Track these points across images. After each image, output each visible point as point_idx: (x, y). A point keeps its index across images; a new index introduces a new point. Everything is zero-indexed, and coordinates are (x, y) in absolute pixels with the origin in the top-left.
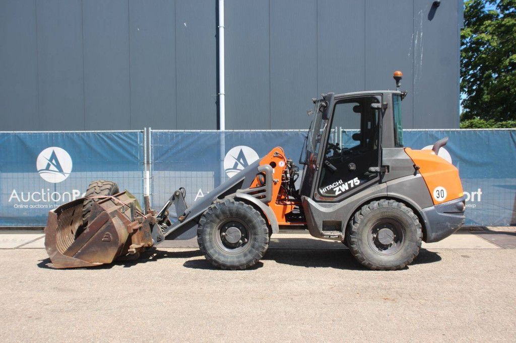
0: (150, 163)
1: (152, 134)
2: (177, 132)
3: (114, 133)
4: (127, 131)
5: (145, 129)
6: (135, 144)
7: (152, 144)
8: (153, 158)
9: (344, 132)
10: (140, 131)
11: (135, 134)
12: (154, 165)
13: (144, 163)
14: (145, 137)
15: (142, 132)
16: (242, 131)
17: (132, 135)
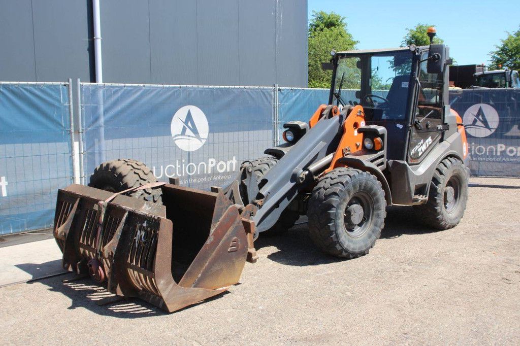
0: (81, 131)
1: (81, 89)
2: (116, 87)
3: (22, 86)
4: (43, 83)
5: (71, 80)
6: (57, 104)
7: (81, 103)
8: (84, 124)
9: (279, 90)
10: (63, 83)
11: (56, 88)
12: (86, 134)
13: (70, 131)
14: (71, 92)
15: (65, 85)
16: (190, 86)
17: (52, 89)
